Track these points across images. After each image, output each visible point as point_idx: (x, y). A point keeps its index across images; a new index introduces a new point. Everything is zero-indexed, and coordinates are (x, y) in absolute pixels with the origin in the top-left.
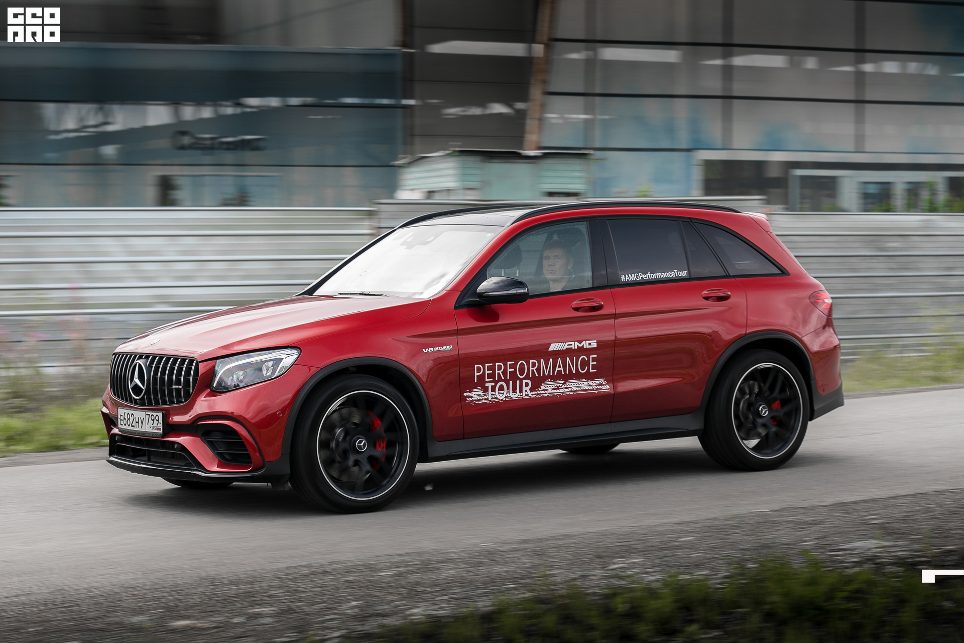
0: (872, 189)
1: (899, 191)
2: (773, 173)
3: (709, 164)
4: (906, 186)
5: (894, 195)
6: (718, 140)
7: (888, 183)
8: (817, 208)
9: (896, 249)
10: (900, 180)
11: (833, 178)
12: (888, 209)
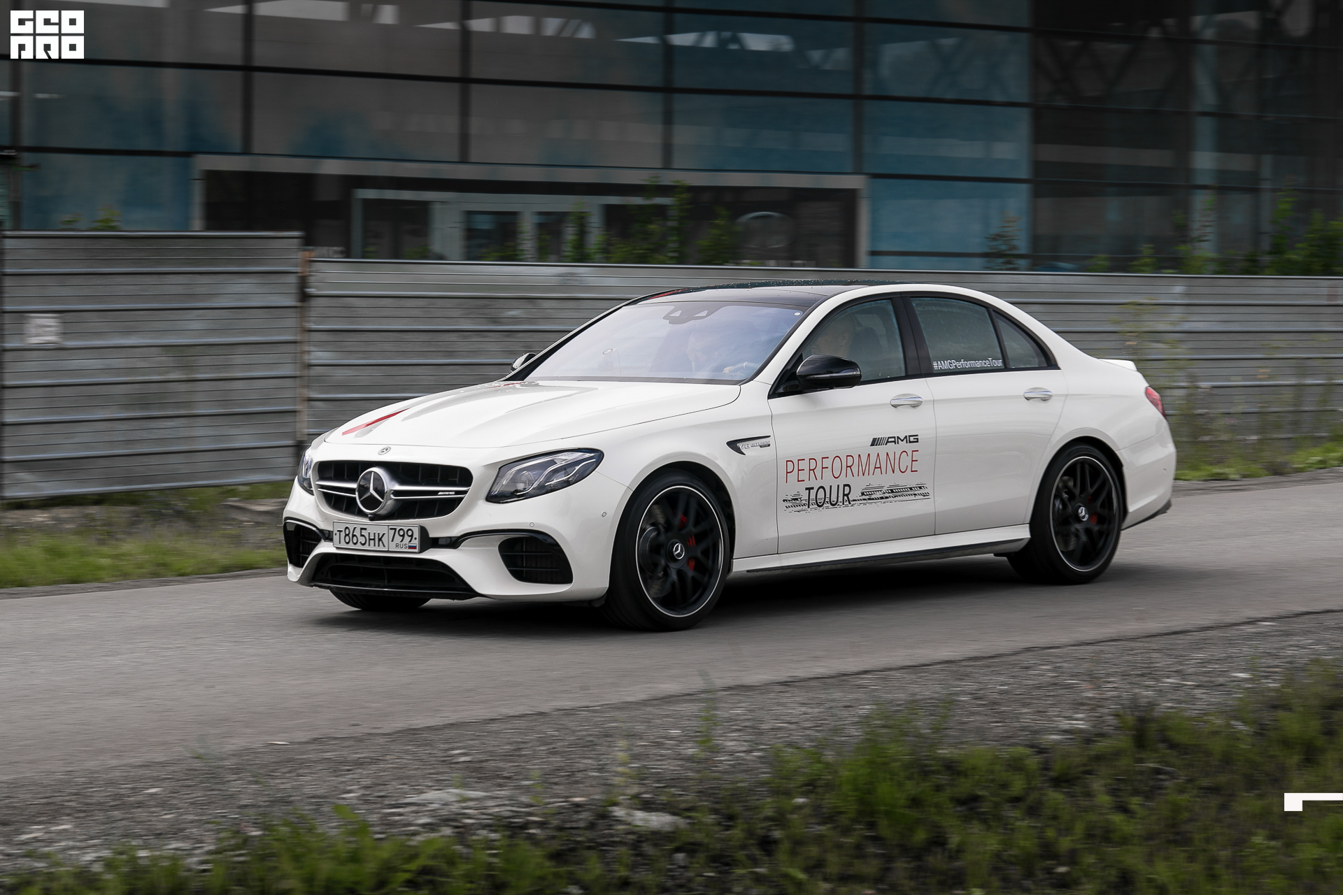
0: (484, 224)
1: (527, 226)
2: (326, 194)
3: (213, 178)
4: (536, 219)
5: (522, 232)
6: (235, 137)
7: (514, 214)
8: (396, 253)
9: (515, 320)
10: (529, 208)
11: (425, 205)
12: (510, 255)
